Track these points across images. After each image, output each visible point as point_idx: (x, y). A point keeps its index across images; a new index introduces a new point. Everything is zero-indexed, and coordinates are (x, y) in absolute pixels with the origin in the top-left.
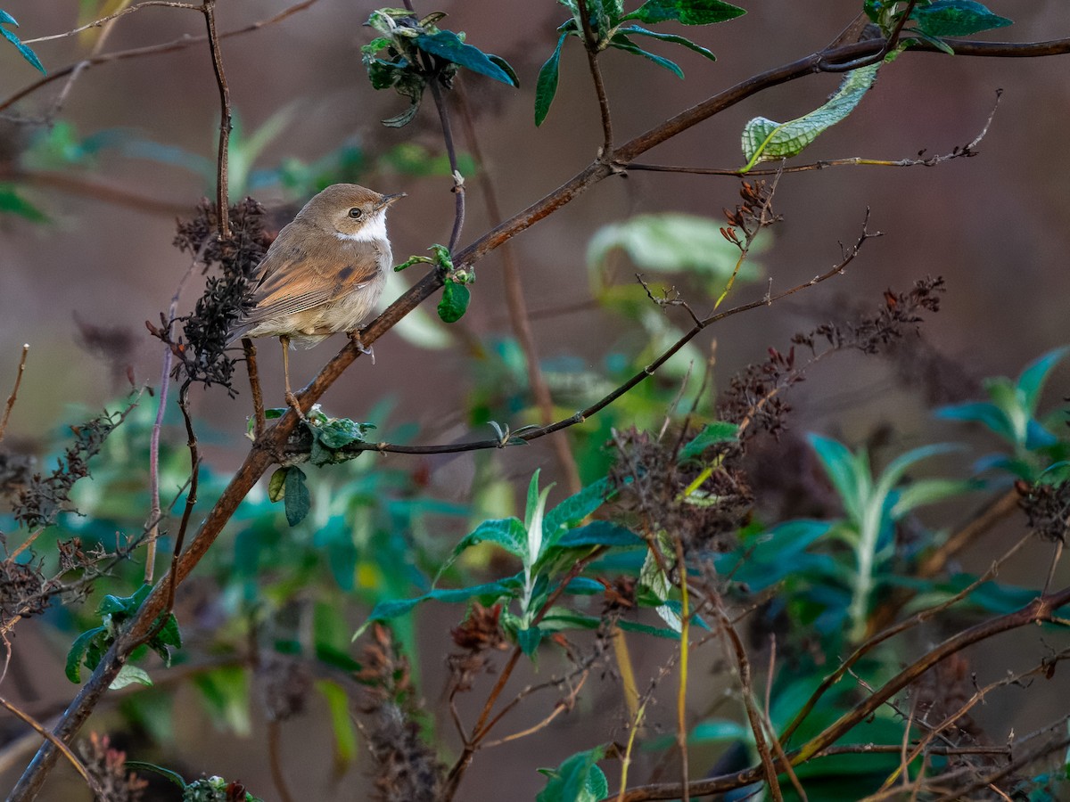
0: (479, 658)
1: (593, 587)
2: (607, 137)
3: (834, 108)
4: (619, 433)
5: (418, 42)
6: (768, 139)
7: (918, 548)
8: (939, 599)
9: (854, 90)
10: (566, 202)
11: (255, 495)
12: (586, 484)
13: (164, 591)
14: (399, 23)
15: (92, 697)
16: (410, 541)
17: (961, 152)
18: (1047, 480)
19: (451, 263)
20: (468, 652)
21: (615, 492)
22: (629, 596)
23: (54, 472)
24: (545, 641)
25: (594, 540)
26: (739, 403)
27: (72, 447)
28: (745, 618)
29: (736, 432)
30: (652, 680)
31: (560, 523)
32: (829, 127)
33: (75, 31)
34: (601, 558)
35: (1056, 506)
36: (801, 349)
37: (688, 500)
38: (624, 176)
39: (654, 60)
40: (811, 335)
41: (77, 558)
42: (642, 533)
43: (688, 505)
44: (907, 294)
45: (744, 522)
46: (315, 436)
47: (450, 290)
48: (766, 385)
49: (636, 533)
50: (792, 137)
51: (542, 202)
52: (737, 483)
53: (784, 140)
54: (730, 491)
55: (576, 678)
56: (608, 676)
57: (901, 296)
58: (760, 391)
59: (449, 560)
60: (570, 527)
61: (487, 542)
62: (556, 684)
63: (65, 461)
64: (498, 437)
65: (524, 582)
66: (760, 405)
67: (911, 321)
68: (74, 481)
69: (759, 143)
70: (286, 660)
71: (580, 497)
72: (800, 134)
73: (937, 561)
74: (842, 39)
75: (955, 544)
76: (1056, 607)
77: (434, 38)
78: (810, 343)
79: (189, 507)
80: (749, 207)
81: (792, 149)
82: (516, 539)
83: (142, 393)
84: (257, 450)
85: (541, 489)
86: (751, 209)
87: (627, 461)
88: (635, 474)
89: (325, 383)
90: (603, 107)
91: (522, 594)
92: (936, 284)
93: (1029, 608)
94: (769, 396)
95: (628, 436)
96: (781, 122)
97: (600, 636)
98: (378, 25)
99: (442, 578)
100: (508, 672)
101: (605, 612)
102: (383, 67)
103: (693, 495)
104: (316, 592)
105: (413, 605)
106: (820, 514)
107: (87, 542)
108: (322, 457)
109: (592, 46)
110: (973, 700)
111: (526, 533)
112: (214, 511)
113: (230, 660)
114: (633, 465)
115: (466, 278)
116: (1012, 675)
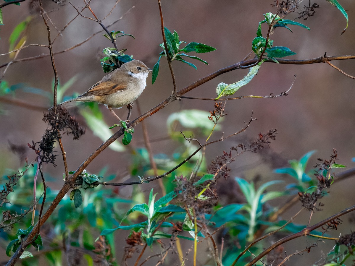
0: (134, 248)
1: (169, 225)
2: (175, 88)
3: (245, 80)
4: (177, 177)
5: (118, 58)
6: (224, 89)
7: (269, 212)
8: (275, 228)
9: (252, 75)
10: (162, 108)
11: (65, 197)
12: (167, 193)
13: (37, 228)
14: (112, 52)
15: (14, 261)
16: (113, 211)
17: (283, 94)
18: (308, 192)
19: (126, 127)
20: (131, 246)
21: (176, 195)
22: (181, 228)
23: (2, 190)
24: (154, 242)
25: (169, 210)
26: (215, 168)
27: (8, 182)
28: (216, 233)
29: (213, 177)
30: (187, 253)
31: (159, 205)
32: (243, 86)
33: (8, 53)
34: (172, 216)
35: (311, 200)
36: (233, 152)
37: (199, 198)
38: (180, 100)
39: (188, 64)
40: (237, 147)
41: (9, 217)
42: (185, 208)
43: (198, 199)
44: (265, 135)
45: (216, 205)
46: (84, 180)
47: (126, 135)
48: (223, 162)
49: (183, 208)
50: (232, 89)
51: (155, 108)
52: (214, 193)
53: (229, 90)
54: (212, 195)
55: (164, 253)
56: (174, 253)
57: (264, 135)
58: (221, 164)
59: (125, 217)
60: (162, 206)
61: (137, 211)
62: (158, 255)
63: (5, 187)
64: (140, 181)
65: (148, 223)
66: (221, 169)
67: (267, 143)
68: (8, 193)
69: (222, 90)
70: (74, 248)
71: (165, 197)
72: (234, 88)
73: (275, 217)
74: (247, 58)
75: (281, 211)
76: (311, 231)
77: (123, 57)
78: (236, 150)
79: (44, 201)
80: (217, 110)
81: (232, 93)
82: (145, 210)
83: (30, 166)
84: (66, 184)
85: (153, 195)
86: (218, 111)
87: (180, 186)
88: (182, 190)
89: (87, 163)
90: (173, 78)
91: (147, 227)
92: (275, 131)
93: (303, 231)
94: (224, 166)
95: (180, 178)
96: (229, 84)
97: (172, 240)
98: (106, 53)
99: (123, 223)
100: (143, 251)
101: (173, 233)
102: (107, 66)
103: (200, 196)
104: (84, 227)
105: (114, 231)
106: (239, 202)
107: (12, 212)
108: (86, 186)
109: (169, 59)
110: (285, 259)
111: (149, 208)
112: (52, 203)
113: (57, 248)
114: (182, 187)
115: (131, 131)
116: (297, 252)
